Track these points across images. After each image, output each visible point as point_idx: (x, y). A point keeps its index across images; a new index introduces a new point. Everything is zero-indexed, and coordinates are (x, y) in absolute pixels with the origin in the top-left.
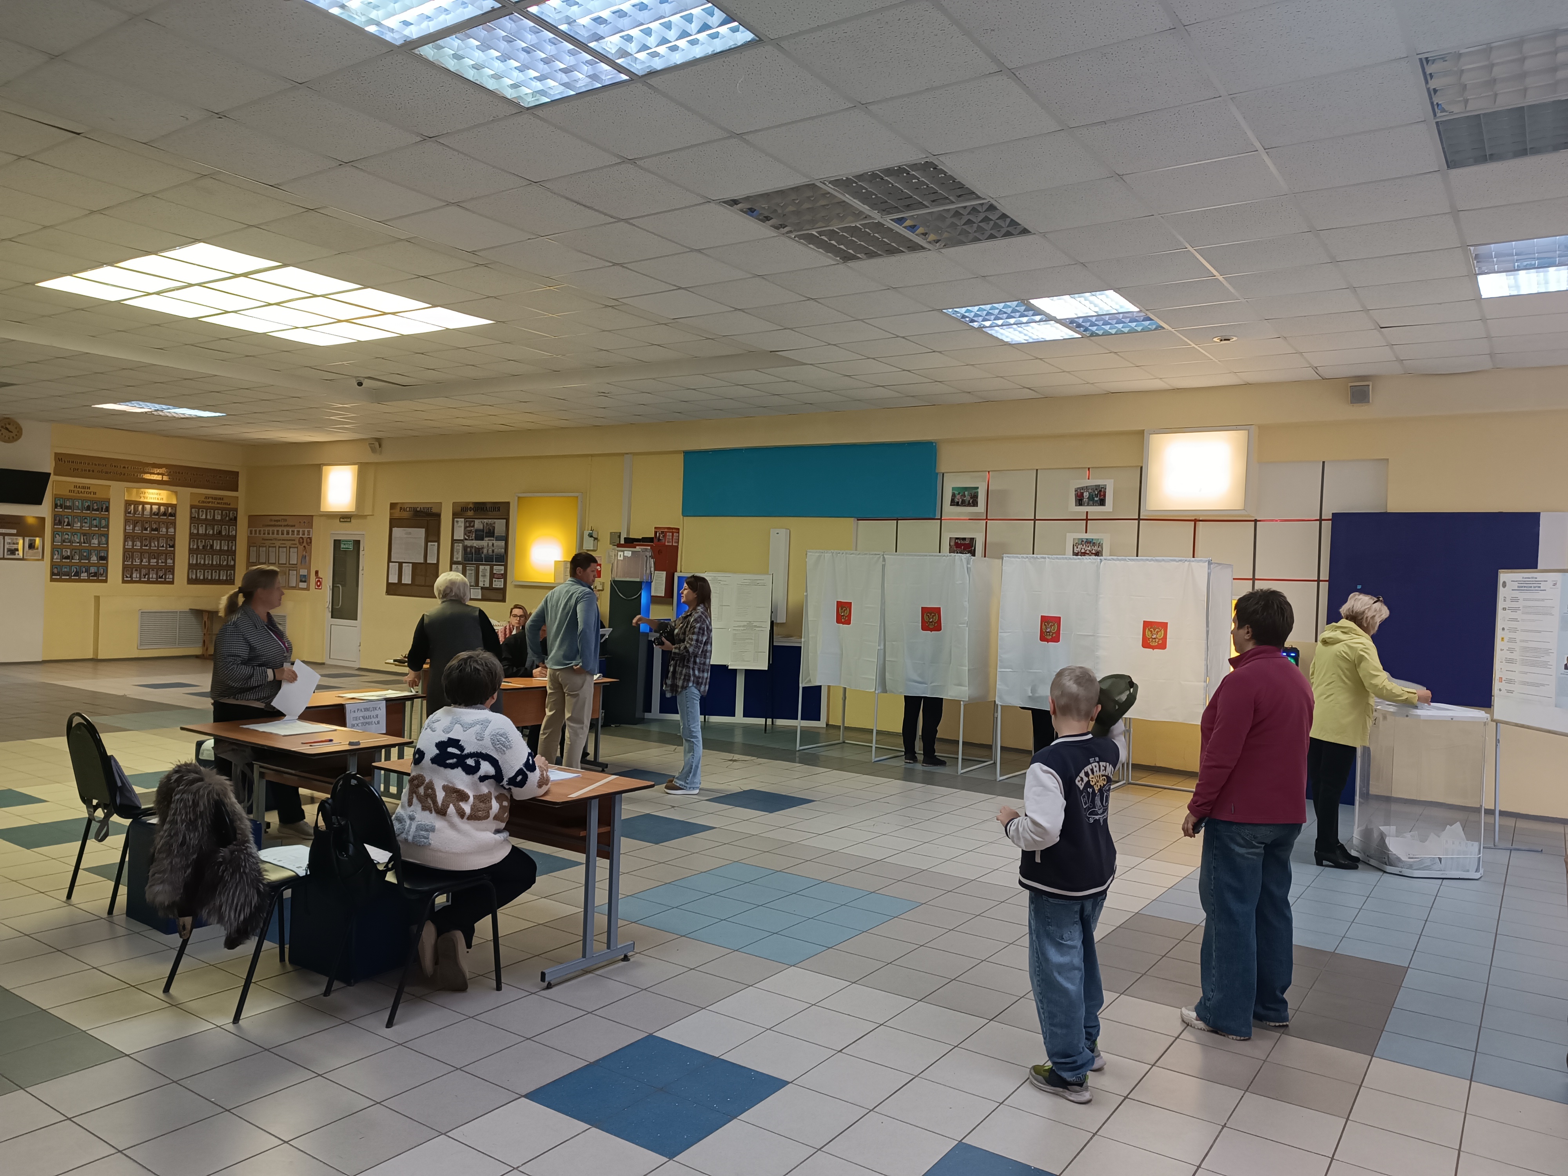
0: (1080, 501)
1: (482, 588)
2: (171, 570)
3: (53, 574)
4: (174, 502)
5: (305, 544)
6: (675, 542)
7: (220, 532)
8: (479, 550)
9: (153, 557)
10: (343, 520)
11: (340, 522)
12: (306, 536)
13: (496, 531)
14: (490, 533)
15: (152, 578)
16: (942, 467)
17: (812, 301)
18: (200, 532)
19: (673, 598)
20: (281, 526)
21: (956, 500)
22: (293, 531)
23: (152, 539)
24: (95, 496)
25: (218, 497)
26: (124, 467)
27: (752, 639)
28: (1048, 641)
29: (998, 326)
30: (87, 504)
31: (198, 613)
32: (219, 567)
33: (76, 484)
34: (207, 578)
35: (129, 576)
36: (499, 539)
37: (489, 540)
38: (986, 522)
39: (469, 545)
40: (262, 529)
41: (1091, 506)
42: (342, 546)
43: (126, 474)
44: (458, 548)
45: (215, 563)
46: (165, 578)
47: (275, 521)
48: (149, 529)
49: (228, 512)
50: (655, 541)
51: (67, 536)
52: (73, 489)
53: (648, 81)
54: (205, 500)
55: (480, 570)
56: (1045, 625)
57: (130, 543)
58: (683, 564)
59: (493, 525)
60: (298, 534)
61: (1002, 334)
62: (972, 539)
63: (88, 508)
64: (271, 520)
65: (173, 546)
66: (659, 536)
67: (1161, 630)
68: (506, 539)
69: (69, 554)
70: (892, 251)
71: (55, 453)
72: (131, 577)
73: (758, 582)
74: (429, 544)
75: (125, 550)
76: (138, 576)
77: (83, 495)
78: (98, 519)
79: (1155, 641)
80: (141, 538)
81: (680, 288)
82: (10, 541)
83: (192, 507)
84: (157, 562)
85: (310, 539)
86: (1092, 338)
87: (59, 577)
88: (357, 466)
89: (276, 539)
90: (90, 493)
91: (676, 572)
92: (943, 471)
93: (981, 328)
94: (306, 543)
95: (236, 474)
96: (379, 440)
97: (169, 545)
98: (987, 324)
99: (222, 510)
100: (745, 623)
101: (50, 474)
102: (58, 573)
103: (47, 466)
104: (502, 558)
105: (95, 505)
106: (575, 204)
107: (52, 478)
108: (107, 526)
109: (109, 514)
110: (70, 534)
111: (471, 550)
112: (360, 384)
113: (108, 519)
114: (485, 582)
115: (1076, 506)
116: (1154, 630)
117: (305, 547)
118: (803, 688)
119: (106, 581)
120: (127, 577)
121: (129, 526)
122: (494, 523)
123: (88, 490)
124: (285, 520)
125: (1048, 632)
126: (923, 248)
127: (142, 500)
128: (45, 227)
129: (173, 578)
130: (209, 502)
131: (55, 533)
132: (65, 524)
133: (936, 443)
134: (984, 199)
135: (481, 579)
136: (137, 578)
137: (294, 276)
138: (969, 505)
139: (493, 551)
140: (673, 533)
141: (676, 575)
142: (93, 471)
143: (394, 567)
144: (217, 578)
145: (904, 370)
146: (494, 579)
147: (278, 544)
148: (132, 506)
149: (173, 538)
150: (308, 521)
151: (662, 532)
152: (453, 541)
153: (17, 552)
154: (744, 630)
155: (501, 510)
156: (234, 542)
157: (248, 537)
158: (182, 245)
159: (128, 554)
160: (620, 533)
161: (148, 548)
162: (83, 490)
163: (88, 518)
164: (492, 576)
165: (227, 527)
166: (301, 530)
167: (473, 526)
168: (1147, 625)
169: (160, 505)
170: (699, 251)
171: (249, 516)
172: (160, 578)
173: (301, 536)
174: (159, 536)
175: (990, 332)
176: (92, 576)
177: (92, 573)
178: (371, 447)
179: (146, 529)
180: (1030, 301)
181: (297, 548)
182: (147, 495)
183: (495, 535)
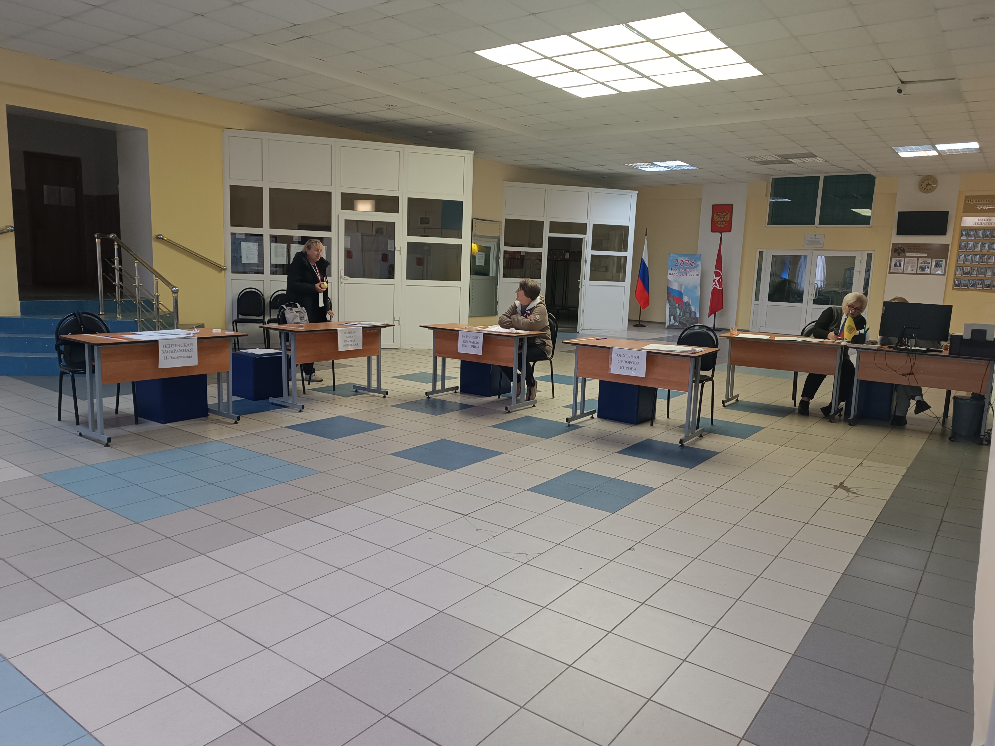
3: (955, 285)
30: (988, 232)
51: (968, 257)
63: (988, 236)
69: (969, 270)
77: (985, 226)
82: (922, 262)
101: (951, 211)
102: (959, 285)
110: (971, 255)
123: (990, 222)
131: (959, 255)
132: (968, 249)
153: (926, 269)
162: (985, 222)
163: (988, 243)
177: (986, 285)
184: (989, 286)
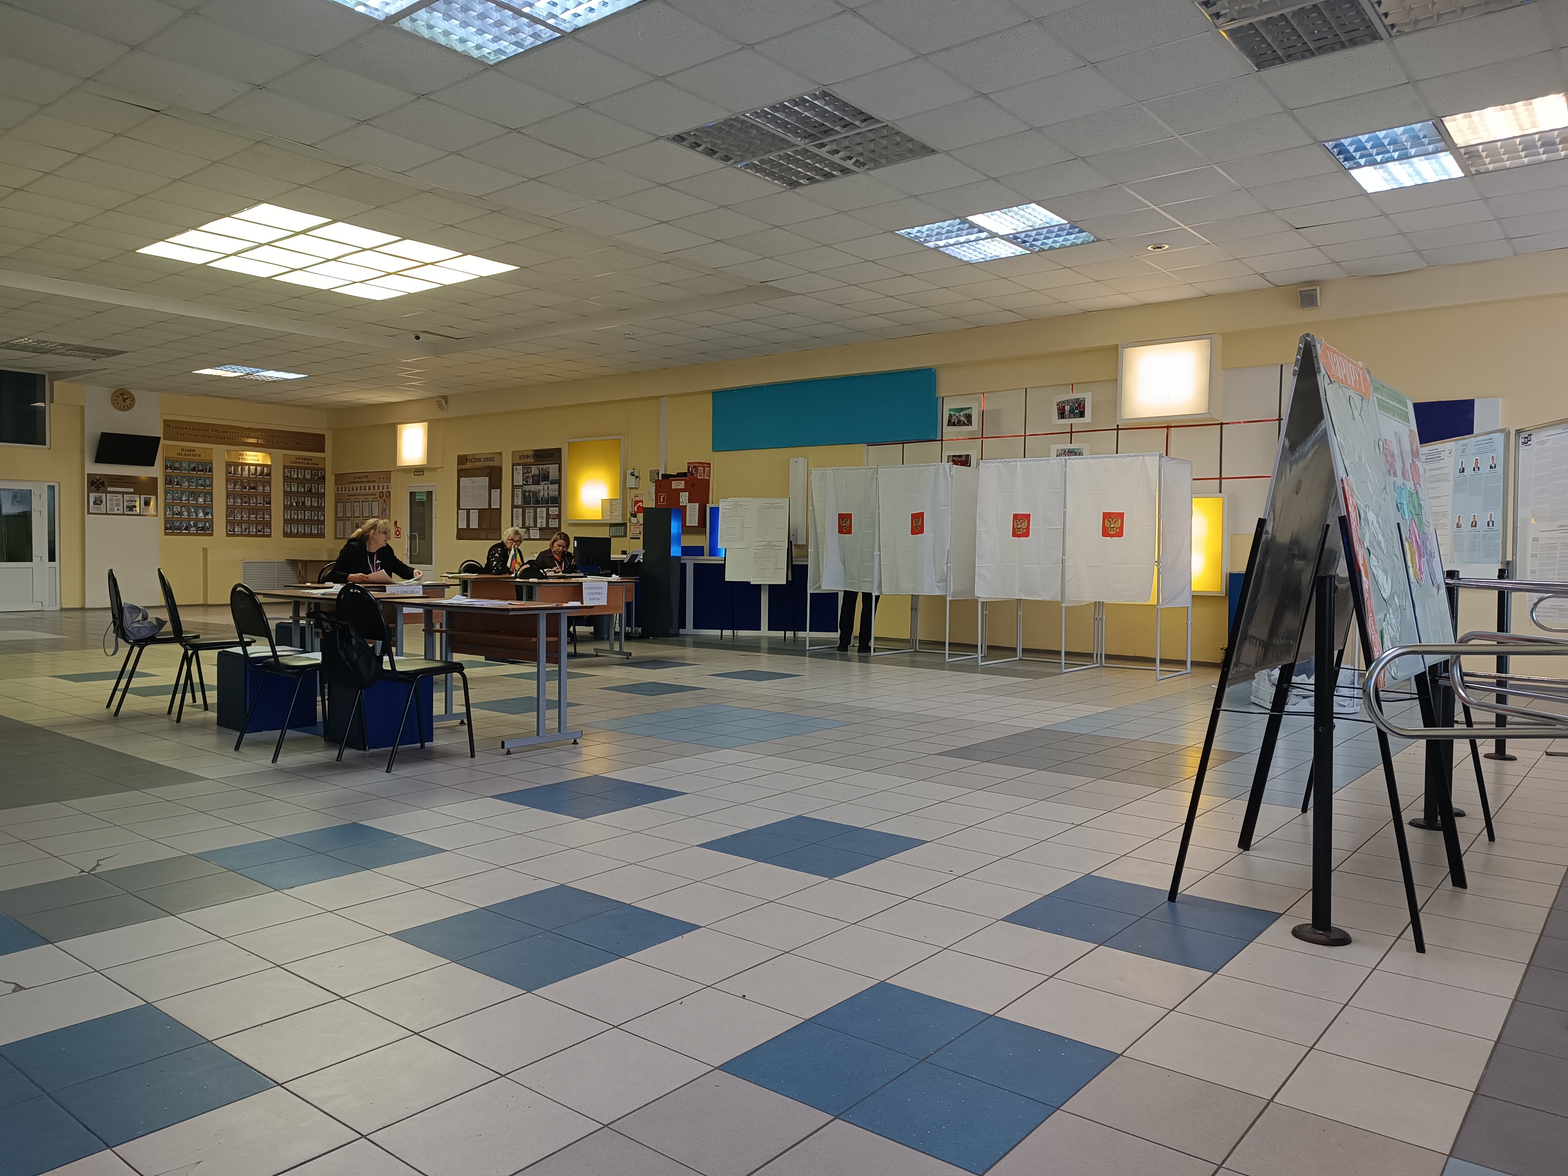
0: (1062, 415)
1: (540, 529)
2: (268, 524)
3: (166, 528)
4: (269, 463)
5: (385, 498)
6: (707, 476)
7: (310, 490)
8: (536, 493)
9: (252, 513)
10: (417, 474)
11: (414, 475)
12: (385, 490)
13: (550, 475)
14: (545, 477)
15: (252, 532)
16: (941, 392)
17: (778, 229)
18: (293, 490)
19: (705, 527)
20: (364, 482)
21: (953, 420)
22: (374, 487)
23: (250, 496)
24: (199, 458)
25: (307, 458)
26: (224, 432)
27: (771, 557)
28: (1019, 536)
29: (952, 245)
30: (193, 465)
31: (293, 563)
32: (311, 522)
33: (183, 448)
34: (301, 531)
35: (232, 530)
36: (553, 482)
37: (544, 484)
38: (982, 441)
39: (528, 490)
40: (347, 486)
41: (1072, 418)
42: (417, 497)
43: (226, 438)
44: (518, 493)
45: (307, 518)
46: (264, 532)
47: (358, 478)
48: (247, 488)
49: (316, 471)
50: (689, 475)
51: (177, 495)
52: (180, 452)
53: (576, 37)
54: (296, 461)
55: (538, 512)
56: (1016, 522)
57: (232, 500)
58: (714, 496)
59: (548, 470)
60: (378, 489)
61: (959, 253)
62: (967, 456)
63: (194, 469)
64: (355, 478)
65: (269, 503)
66: (692, 470)
67: (1118, 520)
68: (558, 482)
69: (179, 510)
70: (828, 176)
71: (164, 420)
72: (234, 531)
73: (776, 505)
74: (492, 490)
75: (228, 507)
76: (240, 531)
77: (189, 457)
78: (203, 479)
79: (1113, 530)
80: (241, 496)
81: (661, 222)
82: (128, 499)
83: (285, 467)
84: (256, 517)
85: (389, 492)
86: (1040, 253)
87: (171, 531)
88: (427, 423)
89: (359, 495)
90: (195, 455)
91: (708, 503)
92: (942, 395)
93: (937, 248)
94: (386, 496)
95: (323, 437)
96: (445, 398)
97: (266, 502)
98: (941, 243)
99: (312, 469)
100: (765, 543)
101: (160, 438)
102: (171, 528)
103: (156, 431)
104: (556, 501)
105: (200, 466)
106: (551, 147)
107: (162, 442)
108: (211, 485)
109: (212, 474)
110: (179, 492)
111: (529, 494)
112: (417, 338)
113: (212, 478)
114: (541, 522)
115: (1058, 419)
116: (1113, 520)
117: (384, 500)
118: (811, 594)
119: (211, 535)
120: (230, 531)
121: (231, 485)
122: (549, 468)
123: (193, 453)
124: (367, 477)
125: (1019, 528)
126: (854, 172)
127: (241, 461)
128: (140, 196)
129: (271, 532)
130: (300, 463)
131: (167, 492)
132: (175, 484)
133: (935, 369)
134: (883, 122)
135: (539, 520)
136: (238, 532)
137: (343, 230)
138: (964, 424)
139: (548, 494)
140: (704, 467)
141: (708, 506)
142: (197, 436)
143: (463, 514)
144: (309, 532)
145: (888, 296)
146: (550, 520)
147: (361, 498)
148: (233, 467)
149: (269, 495)
150: (386, 476)
151: (694, 467)
152: (514, 487)
153: (134, 509)
154: (764, 549)
155: (553, 456)
156: (323, 499)
157: (336, 494)
158: (250, 206)
159: (230, 510)
160: (658, 470)
161: (247, 505)
162: (189, 453)
163: (195, 478)
164: (548, 516)
165: (316, 485)
166: (381, 485)
167: (531, 472)
168: (1106, 516)
169: (256, 465)
170: (666, 185)
171: (336, 475)
172: (259, 532)
173: (381, 490)
174: (256, 493)
175: (947, 252)
176: (200, 530)
177: (200, 528)
178: (438, 405)
179: (245, 488)
180: (968, 218)
181: (378, 501)
182: (245, 457)
183: (550, 479)
184: (203, 529)
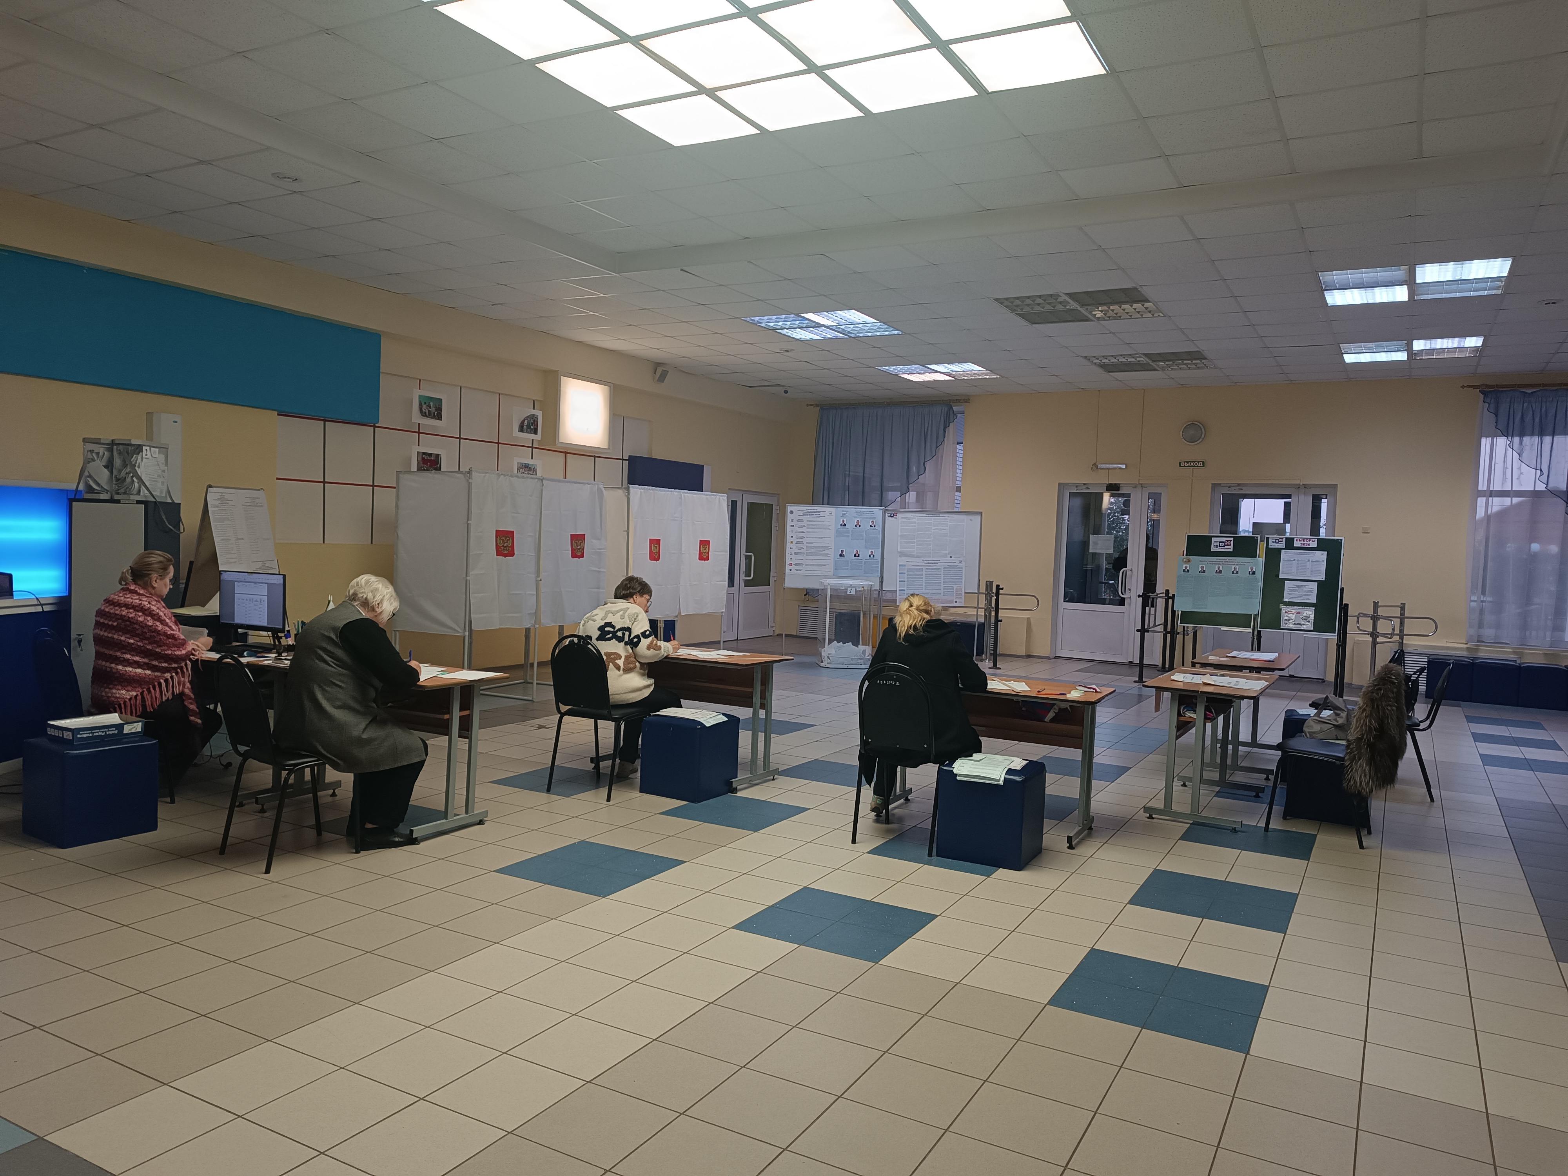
0: (522, 429)
21: (424, 412)
115: (519, 432)
138: (434, 417)
